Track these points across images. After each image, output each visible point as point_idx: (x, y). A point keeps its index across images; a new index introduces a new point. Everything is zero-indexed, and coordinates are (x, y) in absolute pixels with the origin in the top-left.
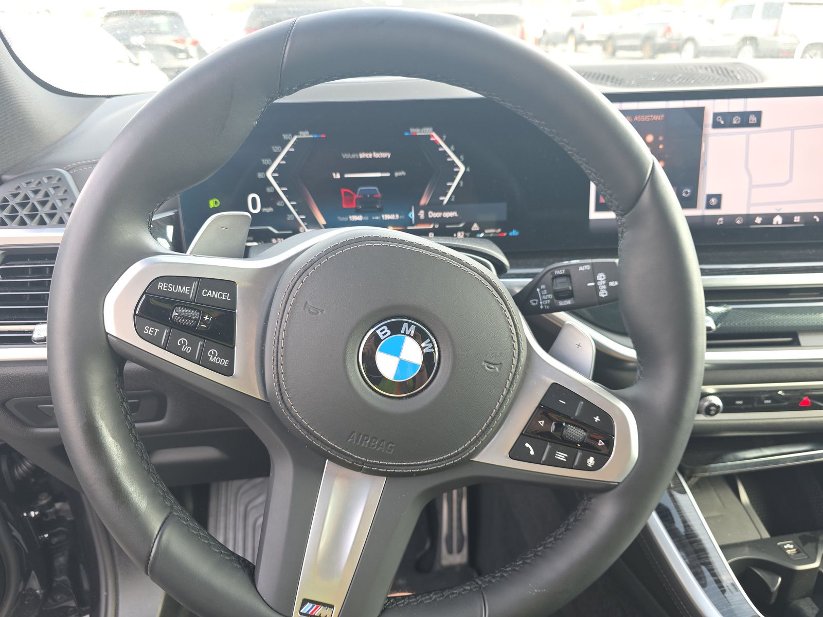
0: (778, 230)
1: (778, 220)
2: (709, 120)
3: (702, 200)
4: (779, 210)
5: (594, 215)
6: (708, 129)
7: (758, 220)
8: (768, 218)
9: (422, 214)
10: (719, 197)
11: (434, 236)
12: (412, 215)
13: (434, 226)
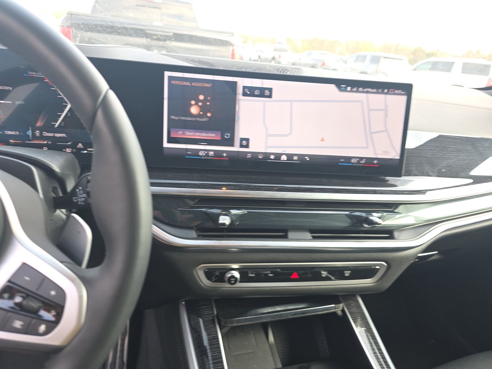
0: (284, 164)
1: (284, 158)
2: (240, 90)
3: (237, 142)
4: (284, 151)
5: (166, 145)
6: (240, 97)
7: (272, 157)
8: (278, 156)
9: (37, 133)
10: (247, 140)
11: (48, 149)
12: (30, 133)
13: (47, 142)
